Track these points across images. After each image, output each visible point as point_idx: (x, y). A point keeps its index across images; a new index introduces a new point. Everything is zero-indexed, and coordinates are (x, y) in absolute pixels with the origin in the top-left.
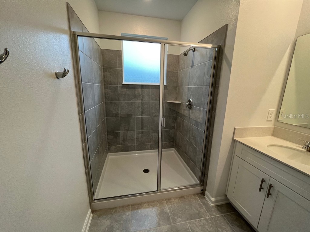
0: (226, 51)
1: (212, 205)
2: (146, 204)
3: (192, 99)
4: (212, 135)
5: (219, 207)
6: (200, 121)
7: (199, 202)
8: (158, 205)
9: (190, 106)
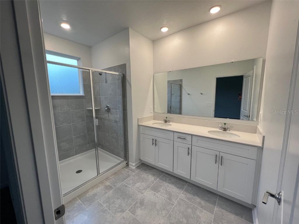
0: (127, 77)
1: (134, 168)
2: (90, 190)
3: (109, 105)
4: (127, 125)
5: (138, 167)
6: (118, 120)
7: (127, 170)
8: (101, 185)
9: (109, 110)
